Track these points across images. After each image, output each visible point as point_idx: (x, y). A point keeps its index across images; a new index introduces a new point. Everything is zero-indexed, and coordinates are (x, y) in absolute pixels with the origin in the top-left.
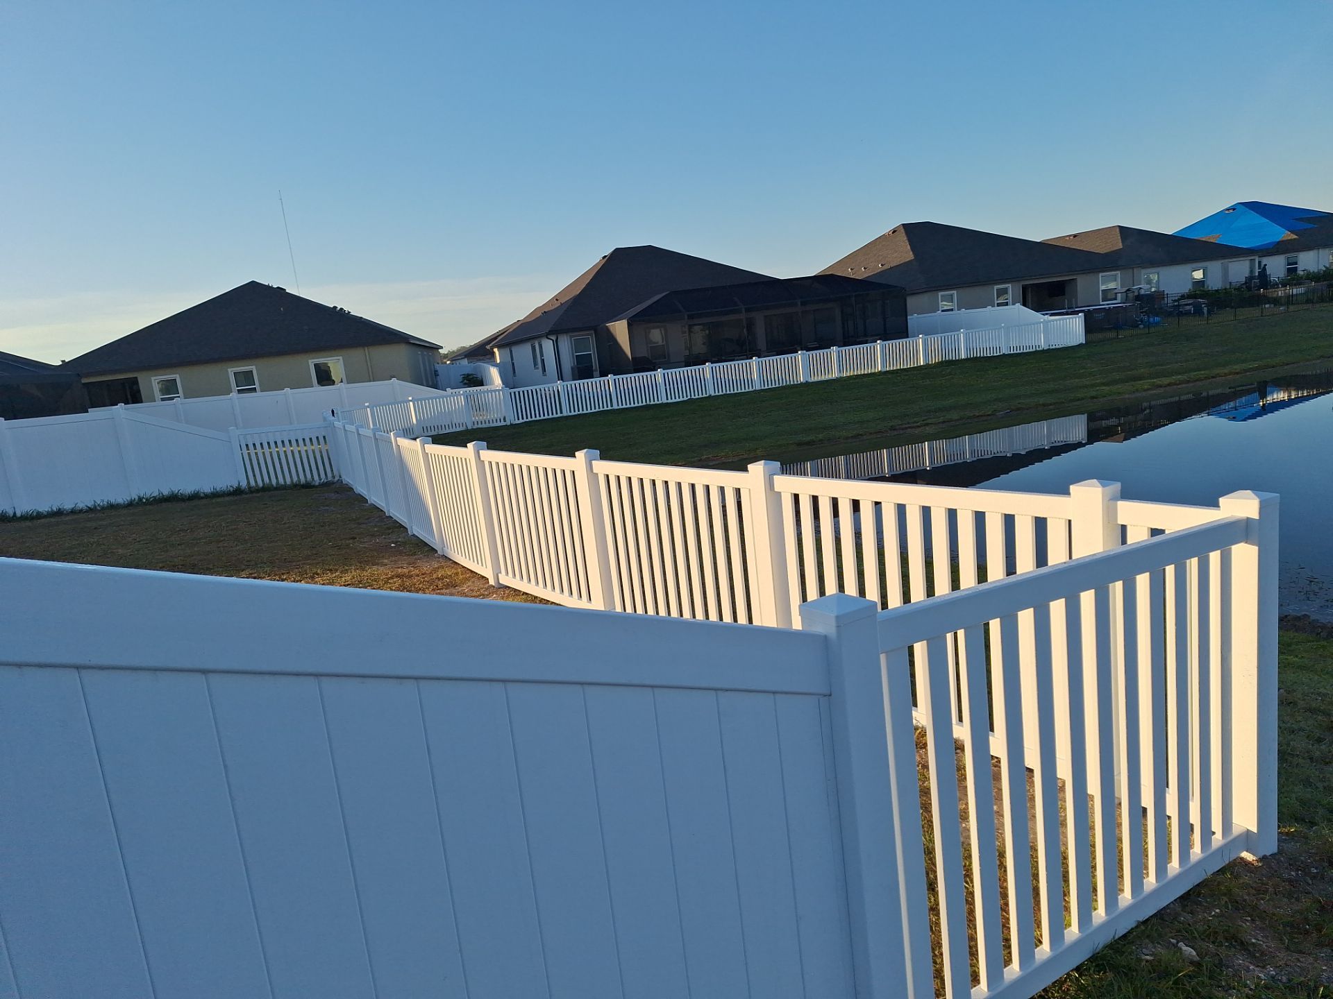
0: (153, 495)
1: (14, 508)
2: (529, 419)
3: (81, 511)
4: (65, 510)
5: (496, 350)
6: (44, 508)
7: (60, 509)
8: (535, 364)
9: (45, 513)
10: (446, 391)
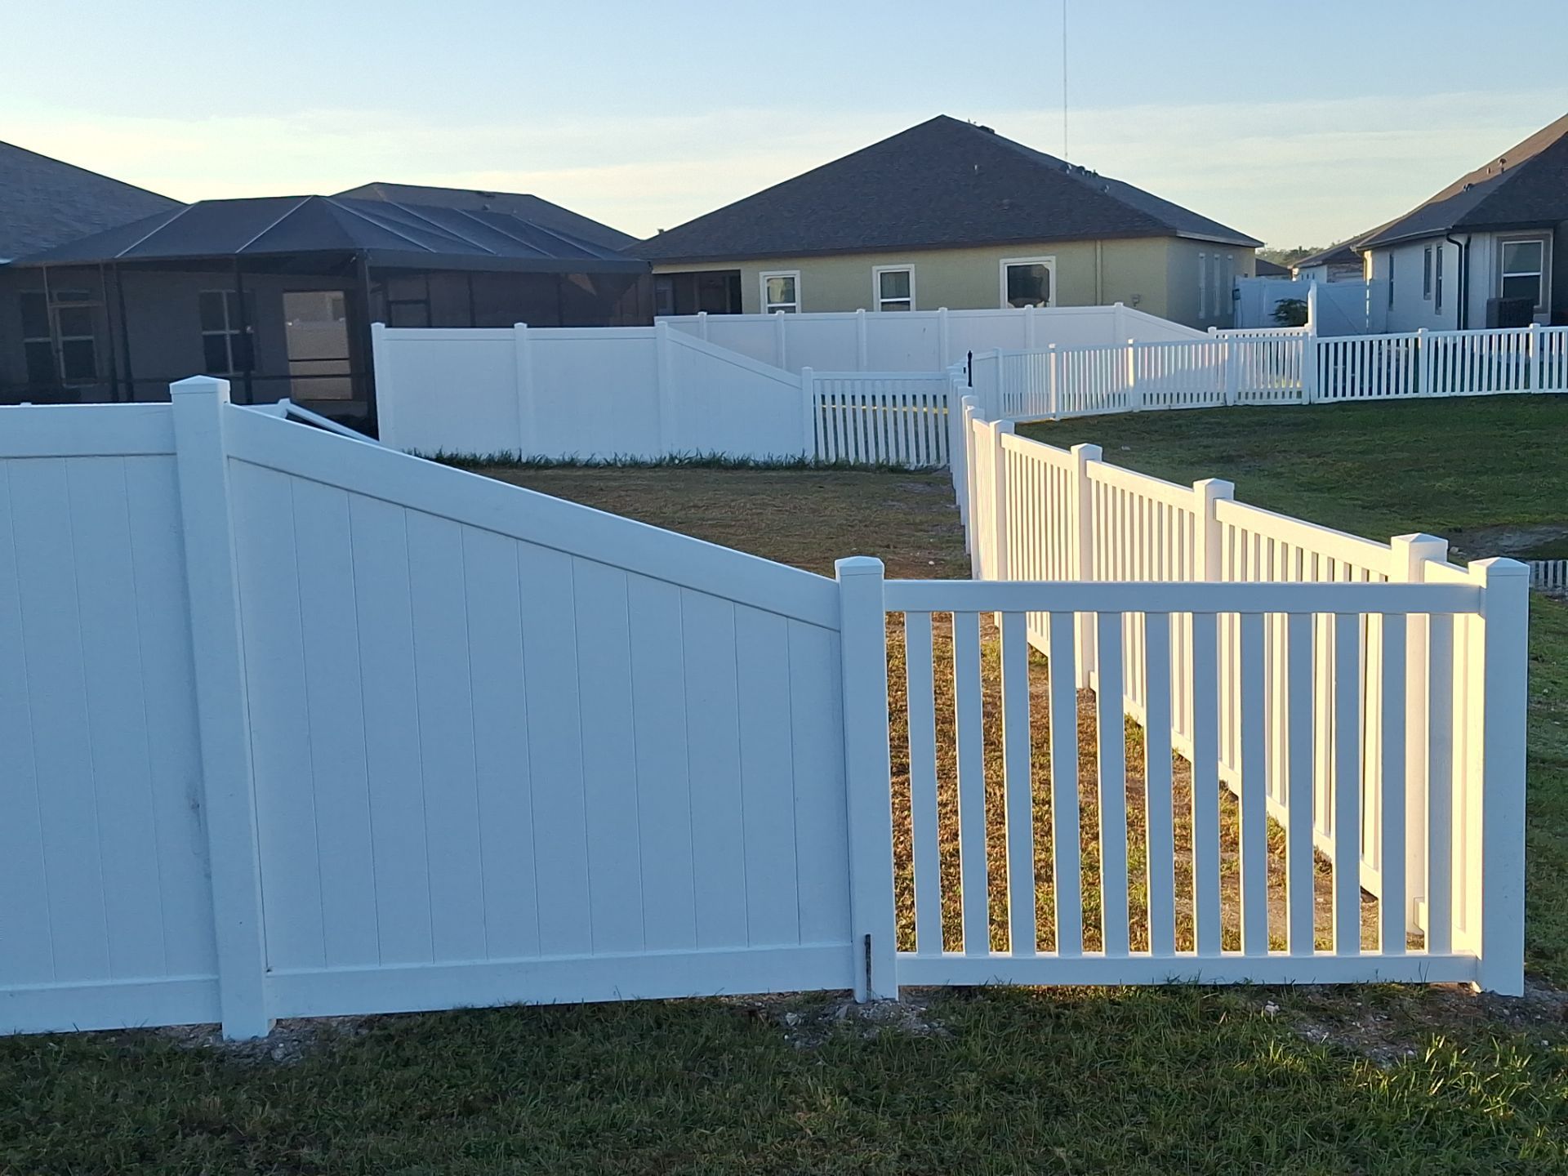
0: (687, 457)
1: (521, 451)
2: (1348, 397)
3: (597, 466)
4: (579, 461)
5: (1368, 255)
6: (555, 456)
7: (573, 459)
8: (1427, 289)
9: (555, 462)
10: (1207, 331)
